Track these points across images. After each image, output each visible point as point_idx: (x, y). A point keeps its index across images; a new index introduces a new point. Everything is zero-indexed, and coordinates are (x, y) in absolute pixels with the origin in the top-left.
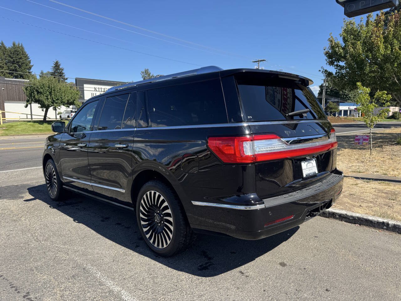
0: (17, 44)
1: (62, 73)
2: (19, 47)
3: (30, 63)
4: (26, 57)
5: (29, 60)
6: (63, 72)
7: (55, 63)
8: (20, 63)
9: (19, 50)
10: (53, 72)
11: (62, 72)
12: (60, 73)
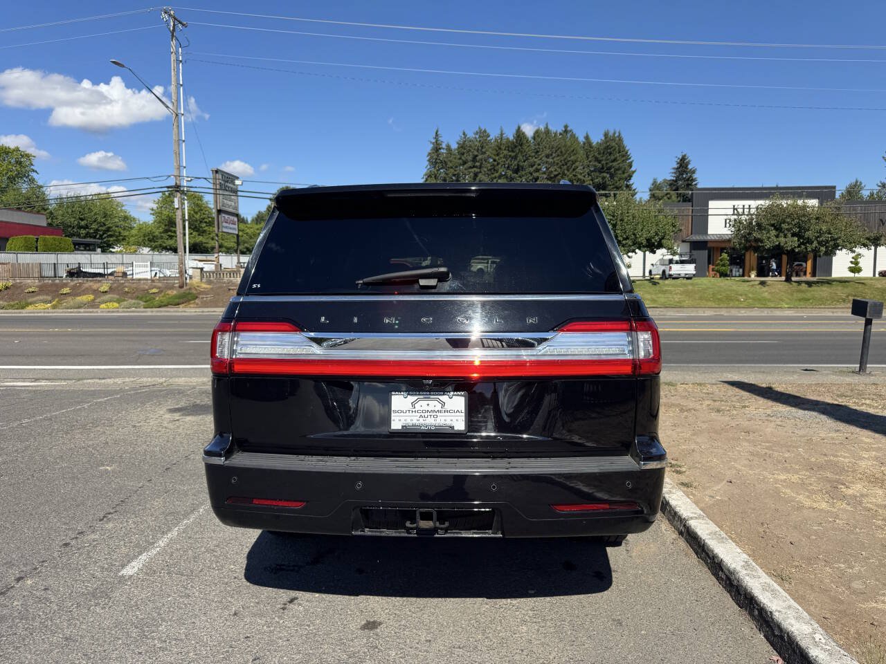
0: (611, 134)
1: (692, 180)
2: (614, 140)
3: (631, 167)
4: (623, 156)
5: (630, 161)
6: (695, 176)
7: (679, 161)
8: (613, 170)
9: (614, 144)
10: (673, 180)
11: (691, 176)
12: (688, 180)
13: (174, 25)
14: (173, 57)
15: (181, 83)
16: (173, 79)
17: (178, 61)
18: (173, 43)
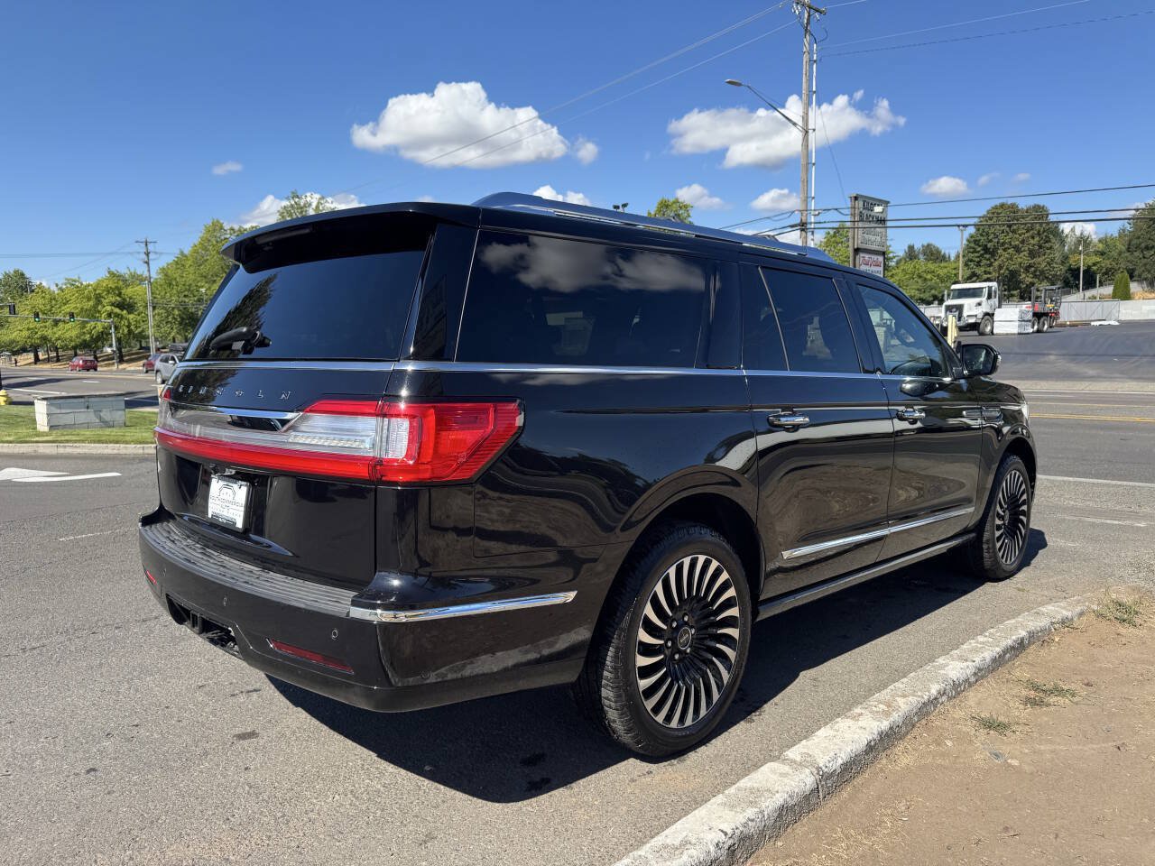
13: (809, 16)
14: (806, 58)
15: (814, 89)
16: (804, 85)
17: (811, 61)
18: (806, 41)
